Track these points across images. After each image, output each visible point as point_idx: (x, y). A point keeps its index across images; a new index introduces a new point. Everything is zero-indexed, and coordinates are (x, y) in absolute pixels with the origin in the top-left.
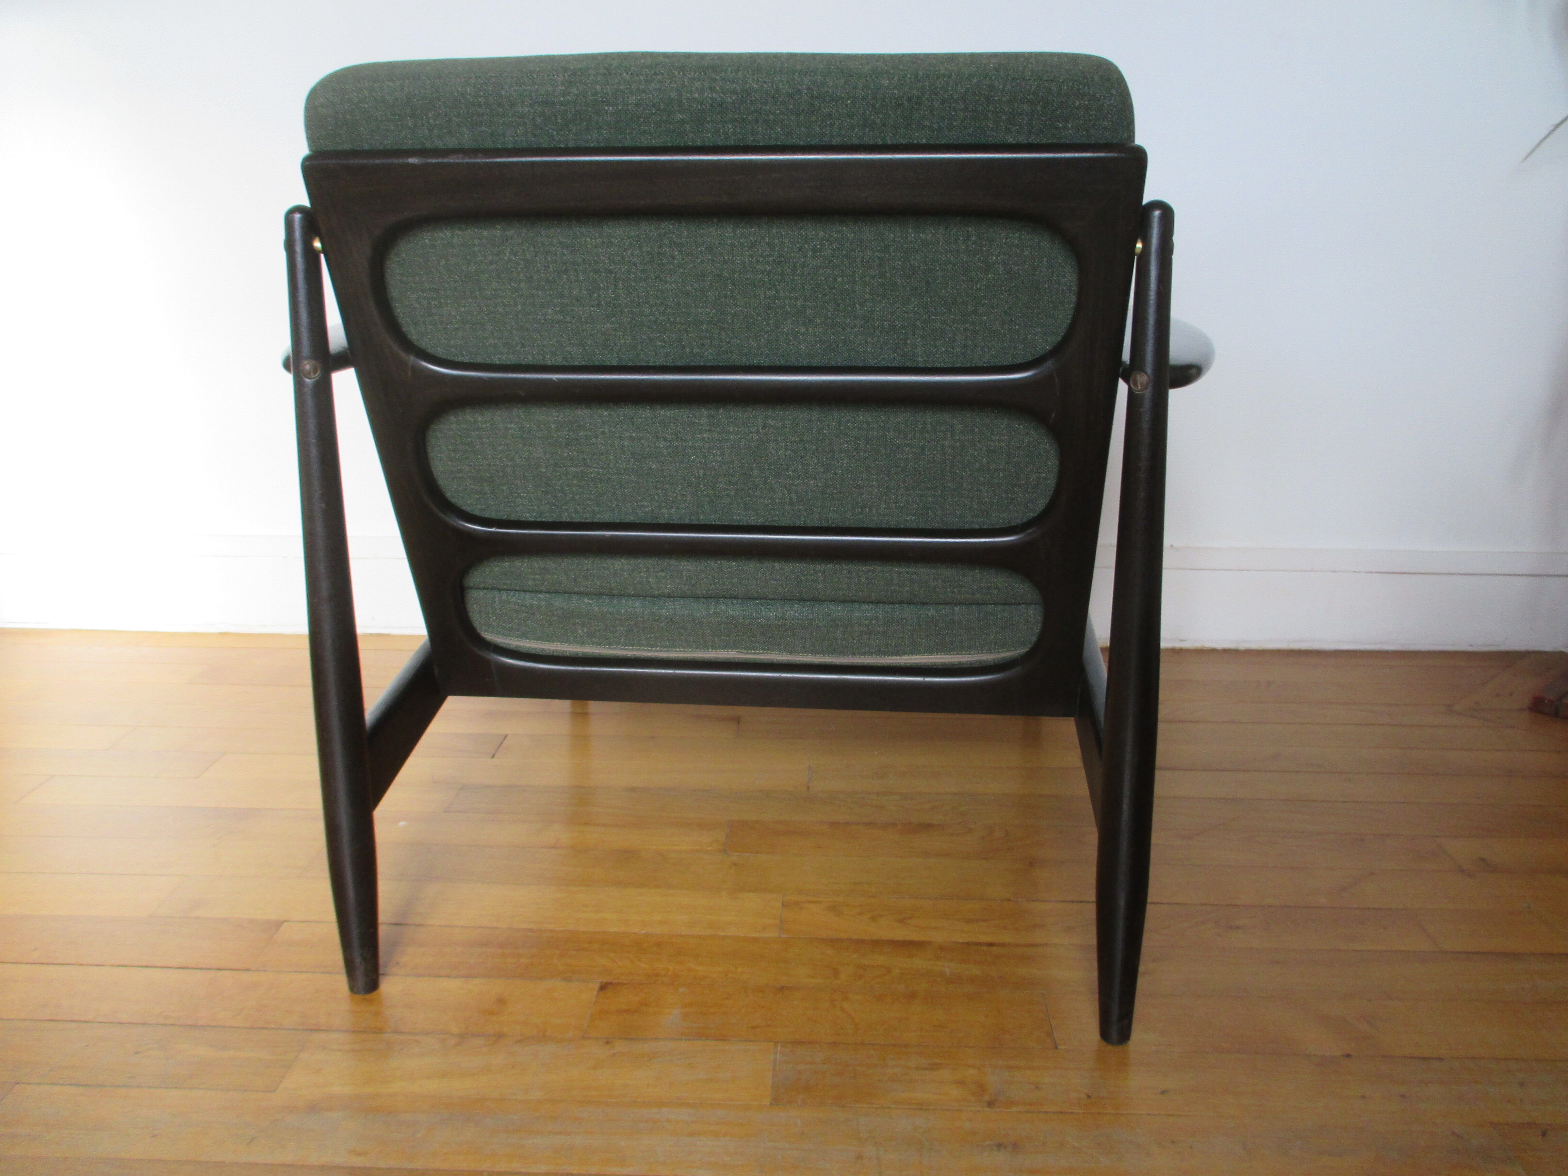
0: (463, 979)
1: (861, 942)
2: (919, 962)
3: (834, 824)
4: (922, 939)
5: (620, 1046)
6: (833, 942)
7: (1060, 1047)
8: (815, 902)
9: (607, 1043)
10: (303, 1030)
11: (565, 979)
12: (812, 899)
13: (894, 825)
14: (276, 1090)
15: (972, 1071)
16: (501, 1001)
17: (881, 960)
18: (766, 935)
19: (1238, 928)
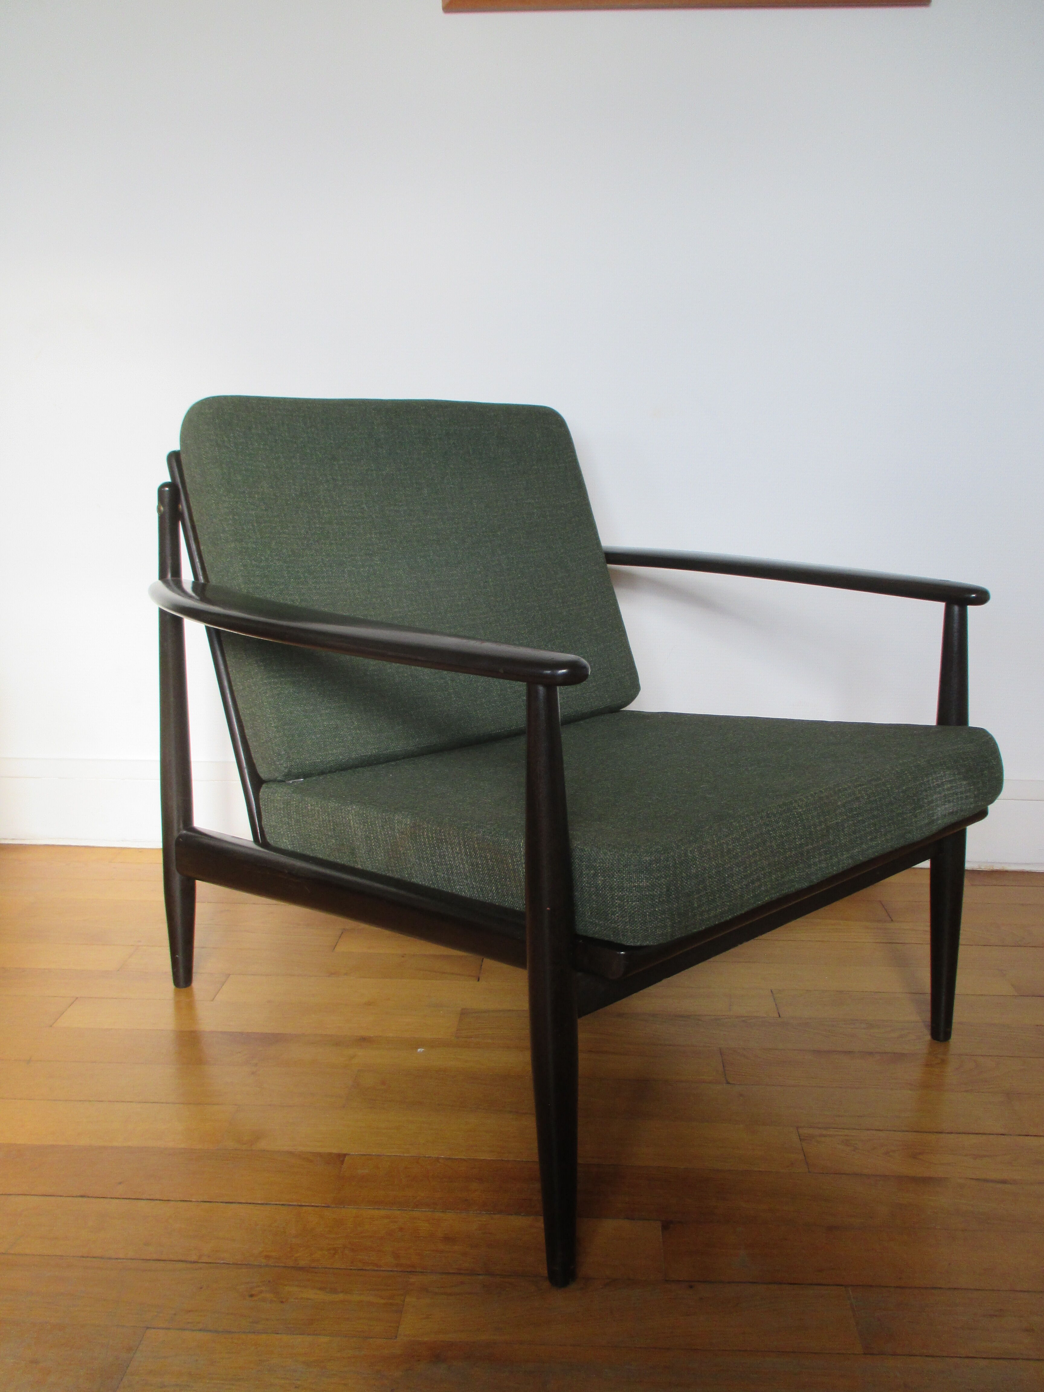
9: (691, 1287)
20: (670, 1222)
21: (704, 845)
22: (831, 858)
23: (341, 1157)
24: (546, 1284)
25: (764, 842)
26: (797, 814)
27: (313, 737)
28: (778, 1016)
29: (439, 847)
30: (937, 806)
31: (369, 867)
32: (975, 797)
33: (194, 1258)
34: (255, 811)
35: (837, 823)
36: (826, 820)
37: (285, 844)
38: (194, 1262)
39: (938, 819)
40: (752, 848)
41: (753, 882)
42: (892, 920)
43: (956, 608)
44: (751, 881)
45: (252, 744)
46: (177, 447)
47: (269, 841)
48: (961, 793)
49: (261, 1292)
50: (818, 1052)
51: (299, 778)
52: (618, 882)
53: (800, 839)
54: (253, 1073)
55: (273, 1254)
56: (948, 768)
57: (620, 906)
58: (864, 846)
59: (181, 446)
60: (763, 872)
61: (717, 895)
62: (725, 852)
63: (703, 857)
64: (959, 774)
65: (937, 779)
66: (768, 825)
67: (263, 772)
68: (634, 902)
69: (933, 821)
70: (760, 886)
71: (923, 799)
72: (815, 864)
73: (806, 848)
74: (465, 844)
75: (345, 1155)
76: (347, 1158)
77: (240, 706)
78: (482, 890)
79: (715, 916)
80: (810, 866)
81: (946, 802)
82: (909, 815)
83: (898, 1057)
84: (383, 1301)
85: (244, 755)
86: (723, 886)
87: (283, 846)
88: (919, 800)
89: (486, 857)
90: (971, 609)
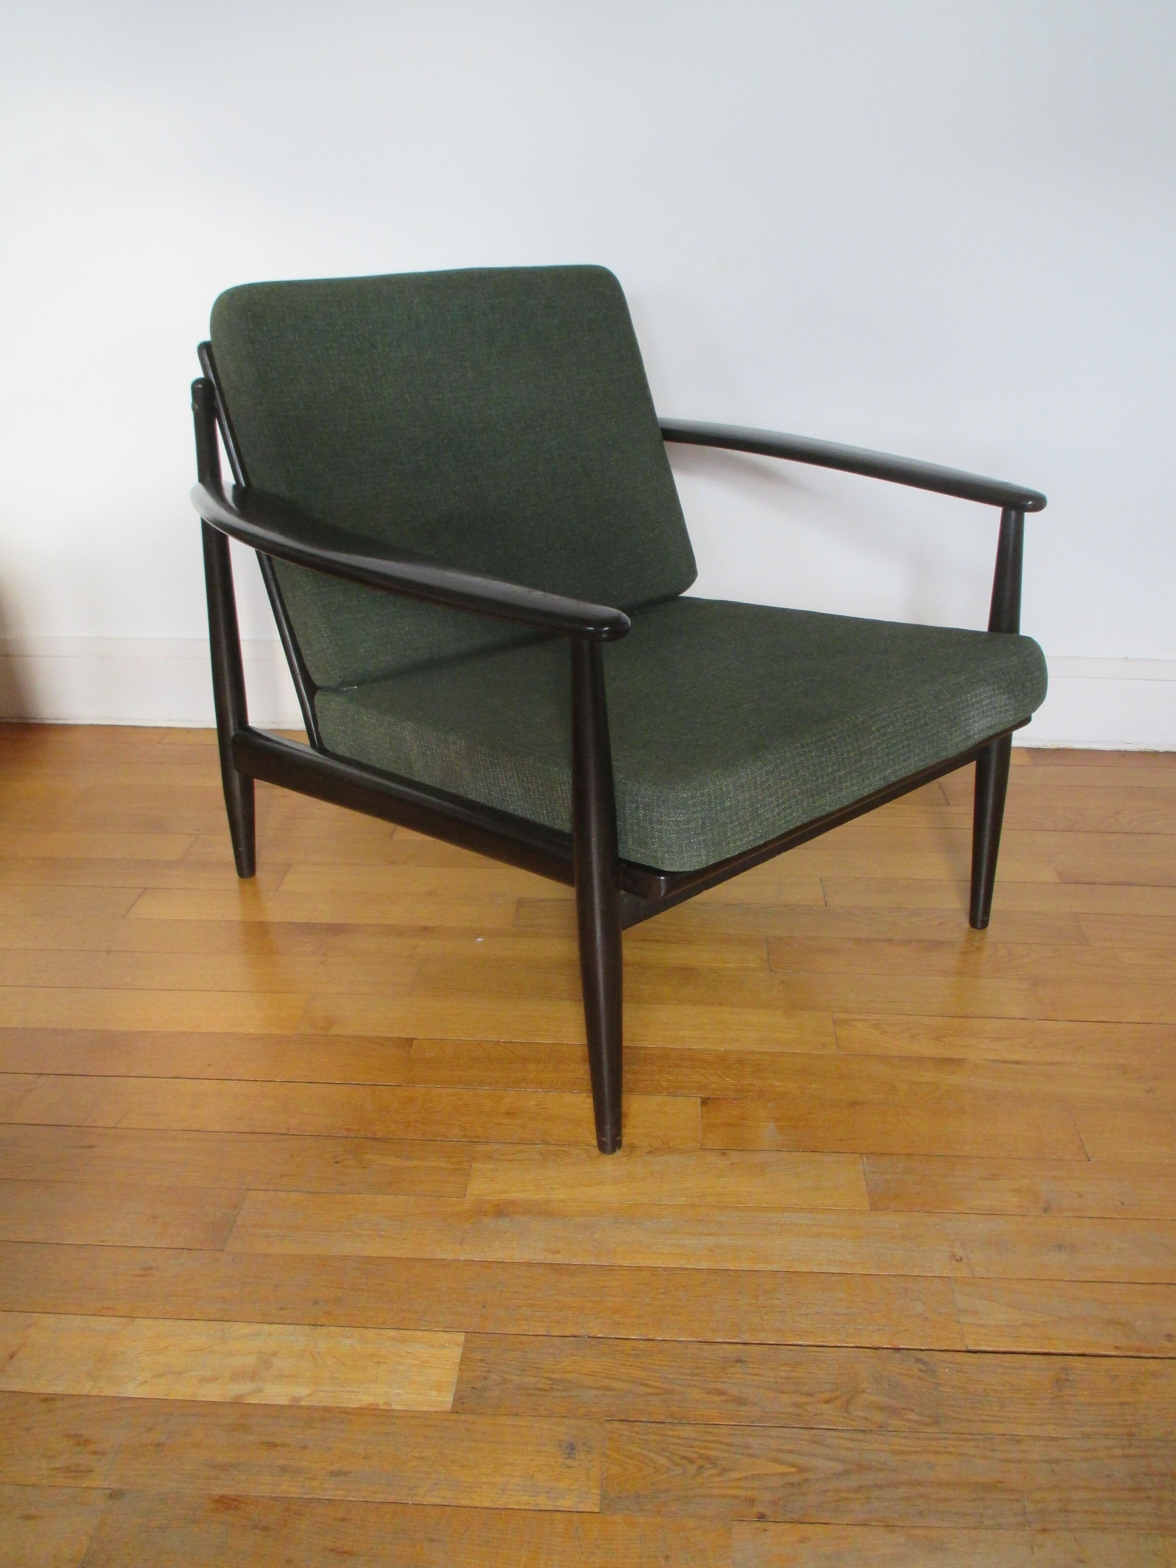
1: (908, 1059)
2: (960, 1079)
4: (958, 1056)
5: (734, 1157)
6: (886, 1059)
7: (1093, 1159)
8: (861, 1022)
9: (724, 1154)
11: (669, 1094)
13: (910, 942)
14: (465, 1196)
15: (1025, 1181)
17: (928, 1076)
18: (827, 1052)
20: (708, 1098)
21: (739, 779)
22: (863, 781)
23: (410, 1041)
24: (596, 1151)
25: (797, 772)
26: (831, 742)
27: (365, 645)
28: (824, 904)
29: (492, 770)
30: (975, 722)
31: (426, 780)
32: (1015, 709)
33: (283, 1131)
34: (311, 717)
35: (871, 748)
36: (859, 746)
37: (341, 750)
38: (284, 1134)
39: (975, 734)
40: (784, 779)
41: (784, 810)
42: (948, 804)
43: (1013, 514)
44: (783, 809)
45: (305, 652)
46: (207, 337)
47: (326, 746)
48: (1001, 707)
49: (345, 1160)
50: (858, 940)
51: (352, 685)
52: (658, 816)
53: (832, 766)
54: (323, 963)
55: (353, 1127)
56: (988, 684)
57: (659, 837)
58: (897, 767)
59: (212, 337)
60: (794, 800)
61: (750, 824)
62: (759, 785)
63: (737, 790)
64: (999, 689)
65: (975, 696)
66: (801, 755)
67: (317, 678)
68: (672, 834)
69: (969, 737)
70: (791, 814)
71: (960, 716)
72: (847, 788)
73: (838, 774)
74: (517, 769)
75: (413, 1040)
76: (415, 1042)
77: (291, 613)
78: (533, 813)
79: (749, 842)
80: (841, 790)
81: (984, 717)
82: (944, 733)
83: (937, 944)
84: (452, 1166)
85: (297, 660)
86: (756, 816)
87: (340, 753)
88: (955, 718)
89: (537, 783)
90: (1028, 516)
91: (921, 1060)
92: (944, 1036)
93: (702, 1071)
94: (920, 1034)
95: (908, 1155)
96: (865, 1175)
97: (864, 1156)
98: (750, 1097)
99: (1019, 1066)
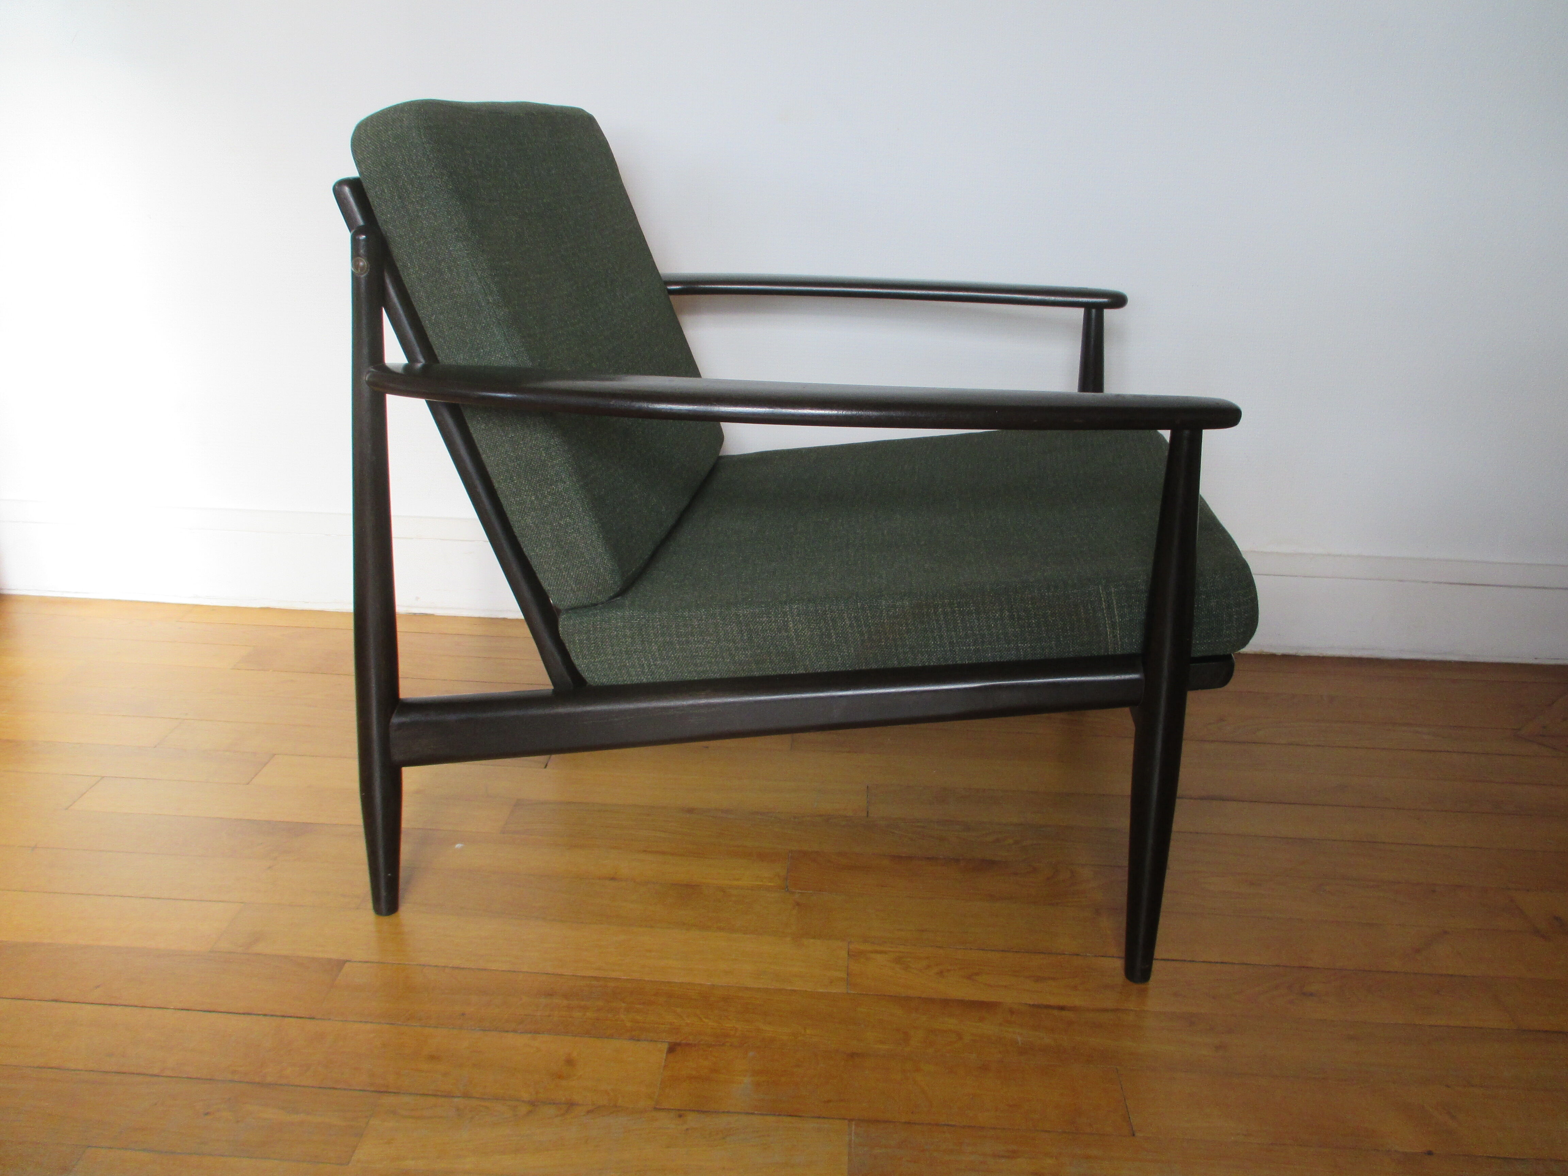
0: (529, 1035)
1: (929, 1001)
2: (989, 1028)
3: (897, 858)
4: (993, 999)
5: (692, 1120)
6: (903, 1001)
7: (1138, 1134)
8: (881, 952)
9: (680, 1116)
10: (373, 1091)
11: (632, 1038)
12: (878, 948)
13: (957, 861)
14: (349, 1163)
15: (1050, 1161)
16: (570, 1062)
17: (951, 1023)
18: (833, 990)
19: (1311, 994)
20: (679, 1044)
28: (866, 815)
33: (156, 1071)
38: (156, 1076)
43: (1093, 314)
55: (241, 1068)
75: (343, 961)
84: (345, 1124)
91: (946, 1003)
92: (977, 974)
93: (679, 1010)
94: (949, 971)
95: (909, 1123)
96: (850, 1146)
97: (854, 1123)
98: (728, 1044)
99: (1063, 1013)
